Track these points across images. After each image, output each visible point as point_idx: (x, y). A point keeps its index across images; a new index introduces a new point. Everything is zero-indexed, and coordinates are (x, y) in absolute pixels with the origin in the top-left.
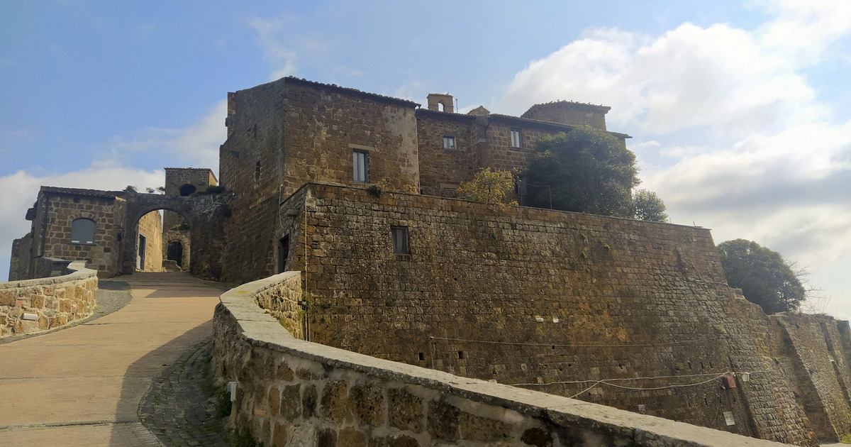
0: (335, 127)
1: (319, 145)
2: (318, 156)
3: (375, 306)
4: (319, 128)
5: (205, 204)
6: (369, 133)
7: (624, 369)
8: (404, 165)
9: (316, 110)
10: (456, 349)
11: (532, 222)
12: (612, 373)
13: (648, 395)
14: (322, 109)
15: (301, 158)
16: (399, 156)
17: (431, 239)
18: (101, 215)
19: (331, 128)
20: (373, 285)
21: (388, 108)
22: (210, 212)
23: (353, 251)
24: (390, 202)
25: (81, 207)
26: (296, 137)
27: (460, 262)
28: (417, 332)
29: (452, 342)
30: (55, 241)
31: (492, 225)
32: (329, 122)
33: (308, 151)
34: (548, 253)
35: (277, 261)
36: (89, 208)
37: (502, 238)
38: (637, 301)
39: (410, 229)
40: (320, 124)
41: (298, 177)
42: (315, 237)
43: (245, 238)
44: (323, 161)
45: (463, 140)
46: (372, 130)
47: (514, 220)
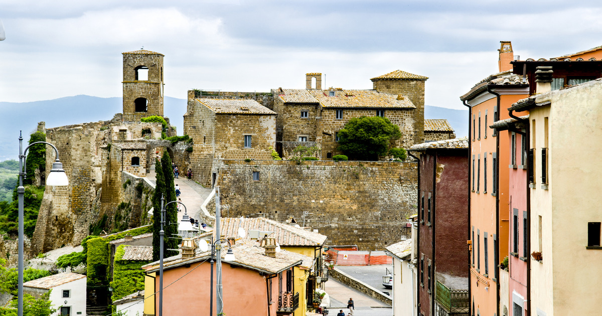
0: (237, 128)
1: (230, 136)
2: (229, 140)
3: (245, 198)
4: (230, 129)
5: (180, 145)
6: (252, 128)
7: (351, 219)
8: (268, 139)
9: (228, 122)
10: (274, 210)
11: (319, 166)
12: (344, 220)
13: (360, 227)
14: (231, 122)
15: (222, 141)
16: (266, 136)
17: (270, 175)
18: (142, 155)
19: (235, 129)
20: (244, 191)
21: (262, 117)
22: (183, 150)
23: (237, 181)
24: (253, 163)
25: (134, 153)
26: (220, 134)
27: (281, 183)
28: (260, 205)
29: (274, 208)
30: (126, 166)
31: (298, 168)
32: (234, 126)
33: (225, 138)
34: (324, 178)
35: (212, 179)
36: (137, 153)
37: (302, 173)
38: (368, 195)
39: (261, 172)
40: (230, 128)
41: (220, 149)
42: (224, 177)
43: (199, 165)
44: (231, 141)
45: (313, 113)
46: (254, 127)
47: (309, 166)
